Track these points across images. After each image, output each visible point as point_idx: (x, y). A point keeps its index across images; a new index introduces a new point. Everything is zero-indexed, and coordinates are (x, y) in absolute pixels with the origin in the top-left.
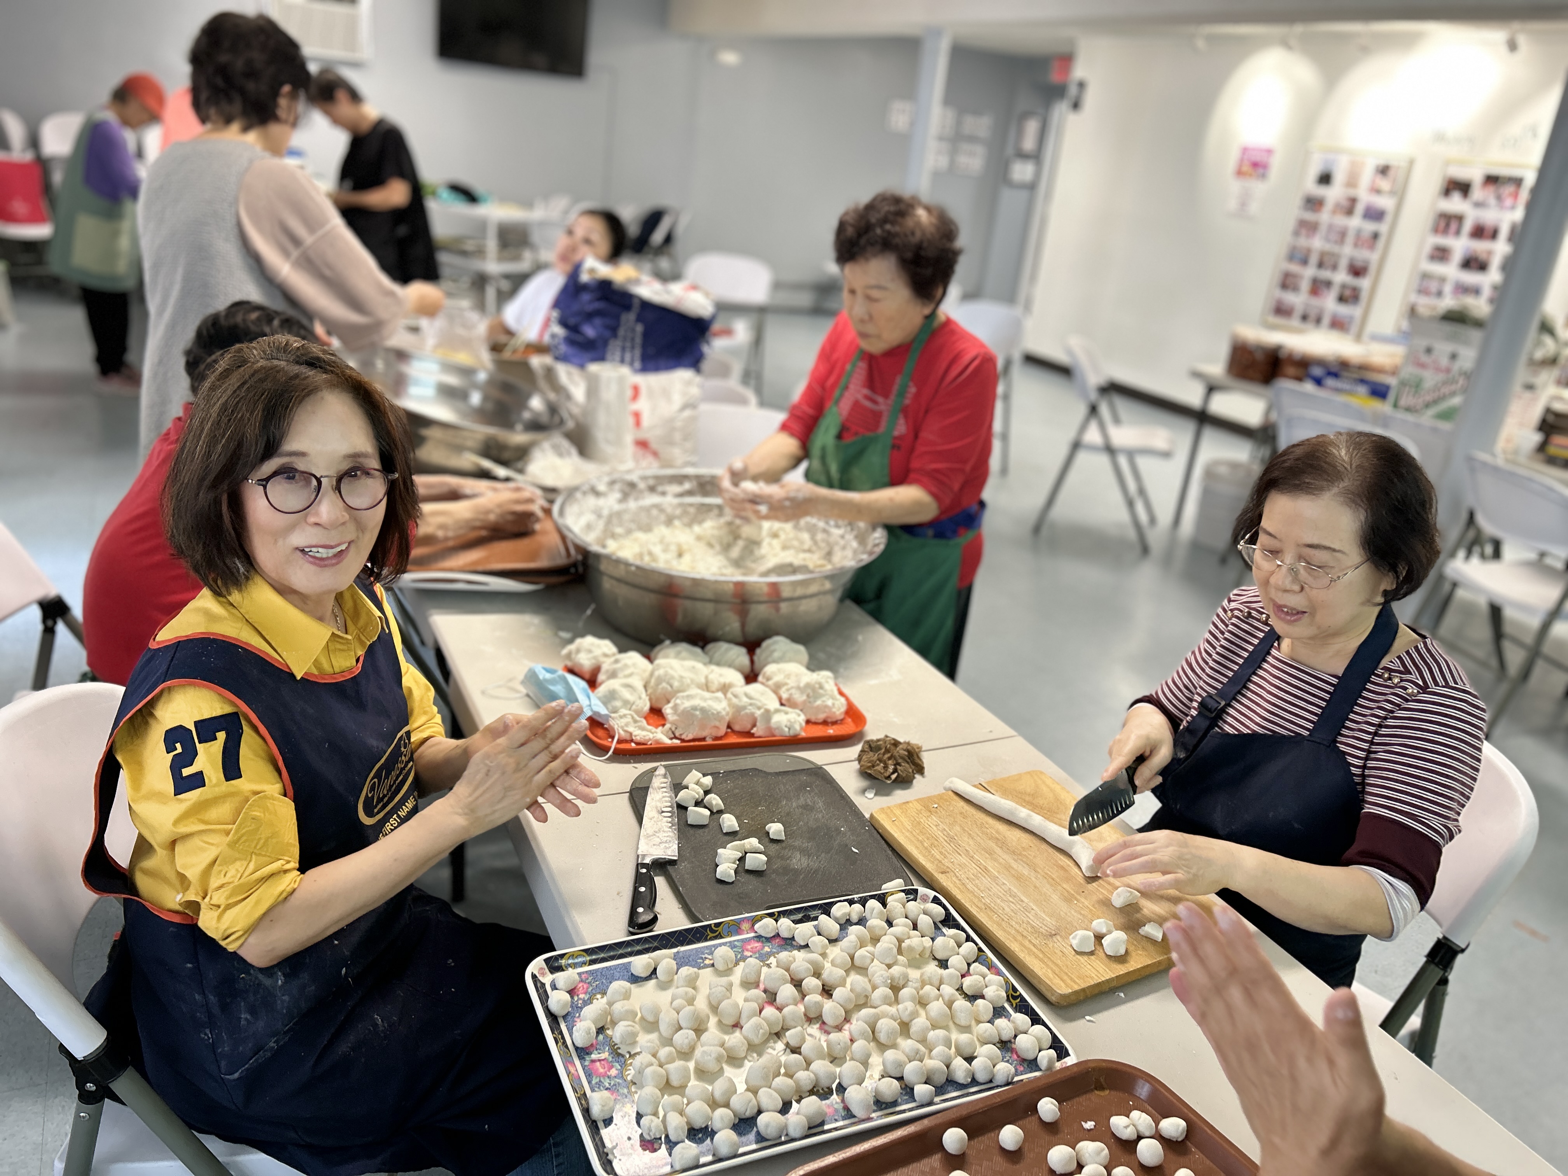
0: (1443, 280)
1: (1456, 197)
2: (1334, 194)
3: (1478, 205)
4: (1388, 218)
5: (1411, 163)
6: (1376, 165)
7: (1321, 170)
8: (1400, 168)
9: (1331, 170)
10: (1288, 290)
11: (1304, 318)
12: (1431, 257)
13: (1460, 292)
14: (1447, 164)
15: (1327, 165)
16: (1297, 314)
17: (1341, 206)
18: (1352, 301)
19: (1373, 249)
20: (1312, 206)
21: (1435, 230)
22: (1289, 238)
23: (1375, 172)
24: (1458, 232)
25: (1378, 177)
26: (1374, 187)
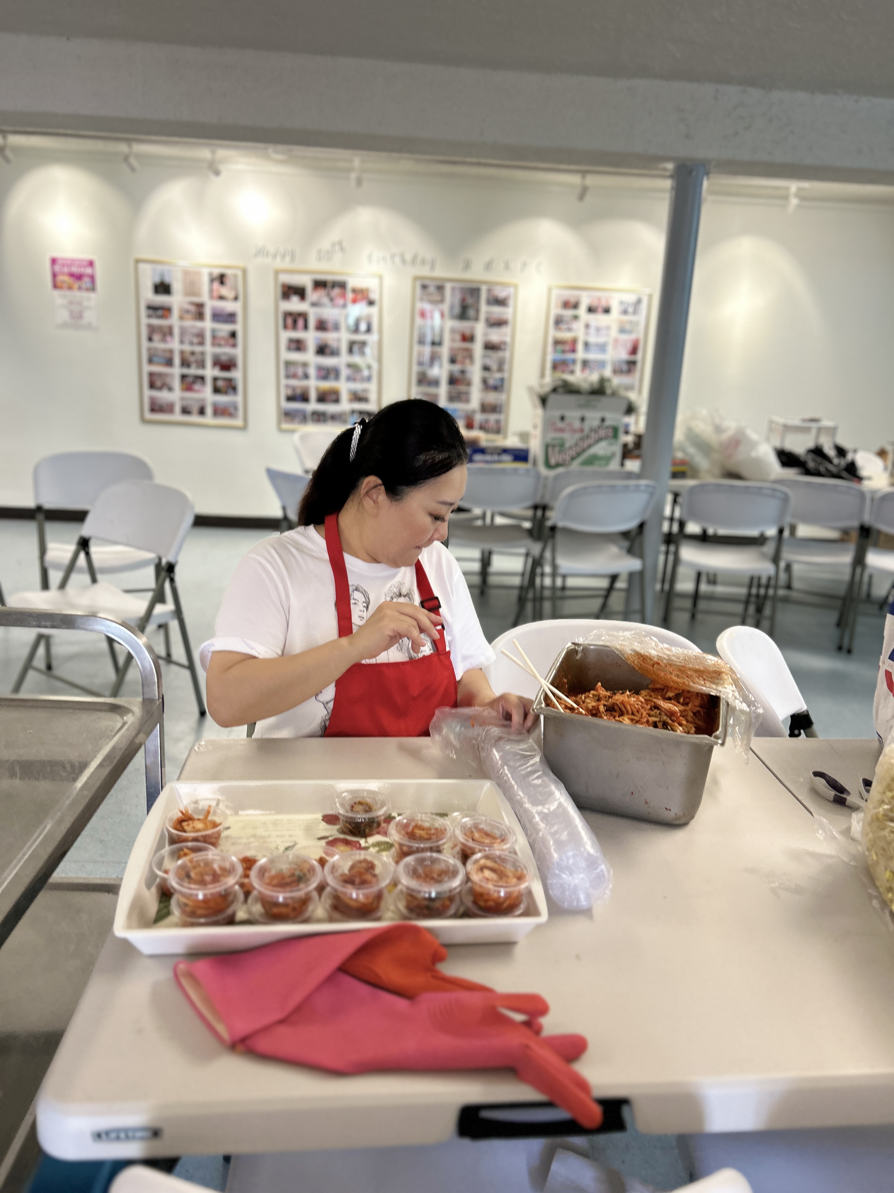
1: (295, 299)
2: (176, 301)
3: (314, 304)
4: (240, 318)
5: (244, 271)
6: (211, 274)
7: (157, 280)
8: (236, 276)
9: (167, 280)
10: (160, 388)
11: (185, 411)
12: (289, 349)
13: (323, 373)
14: (277, 273)
15: (162, 275)
16: (178, 409)
17: (187, 311)
18: (231, 391)
19: (234, 345)
20: (160, 313)
21: (285, 327)
22: (145, 343)
23: (212, 280)
24: (306, 327)
25: (216, 285)
26: (215, 294)
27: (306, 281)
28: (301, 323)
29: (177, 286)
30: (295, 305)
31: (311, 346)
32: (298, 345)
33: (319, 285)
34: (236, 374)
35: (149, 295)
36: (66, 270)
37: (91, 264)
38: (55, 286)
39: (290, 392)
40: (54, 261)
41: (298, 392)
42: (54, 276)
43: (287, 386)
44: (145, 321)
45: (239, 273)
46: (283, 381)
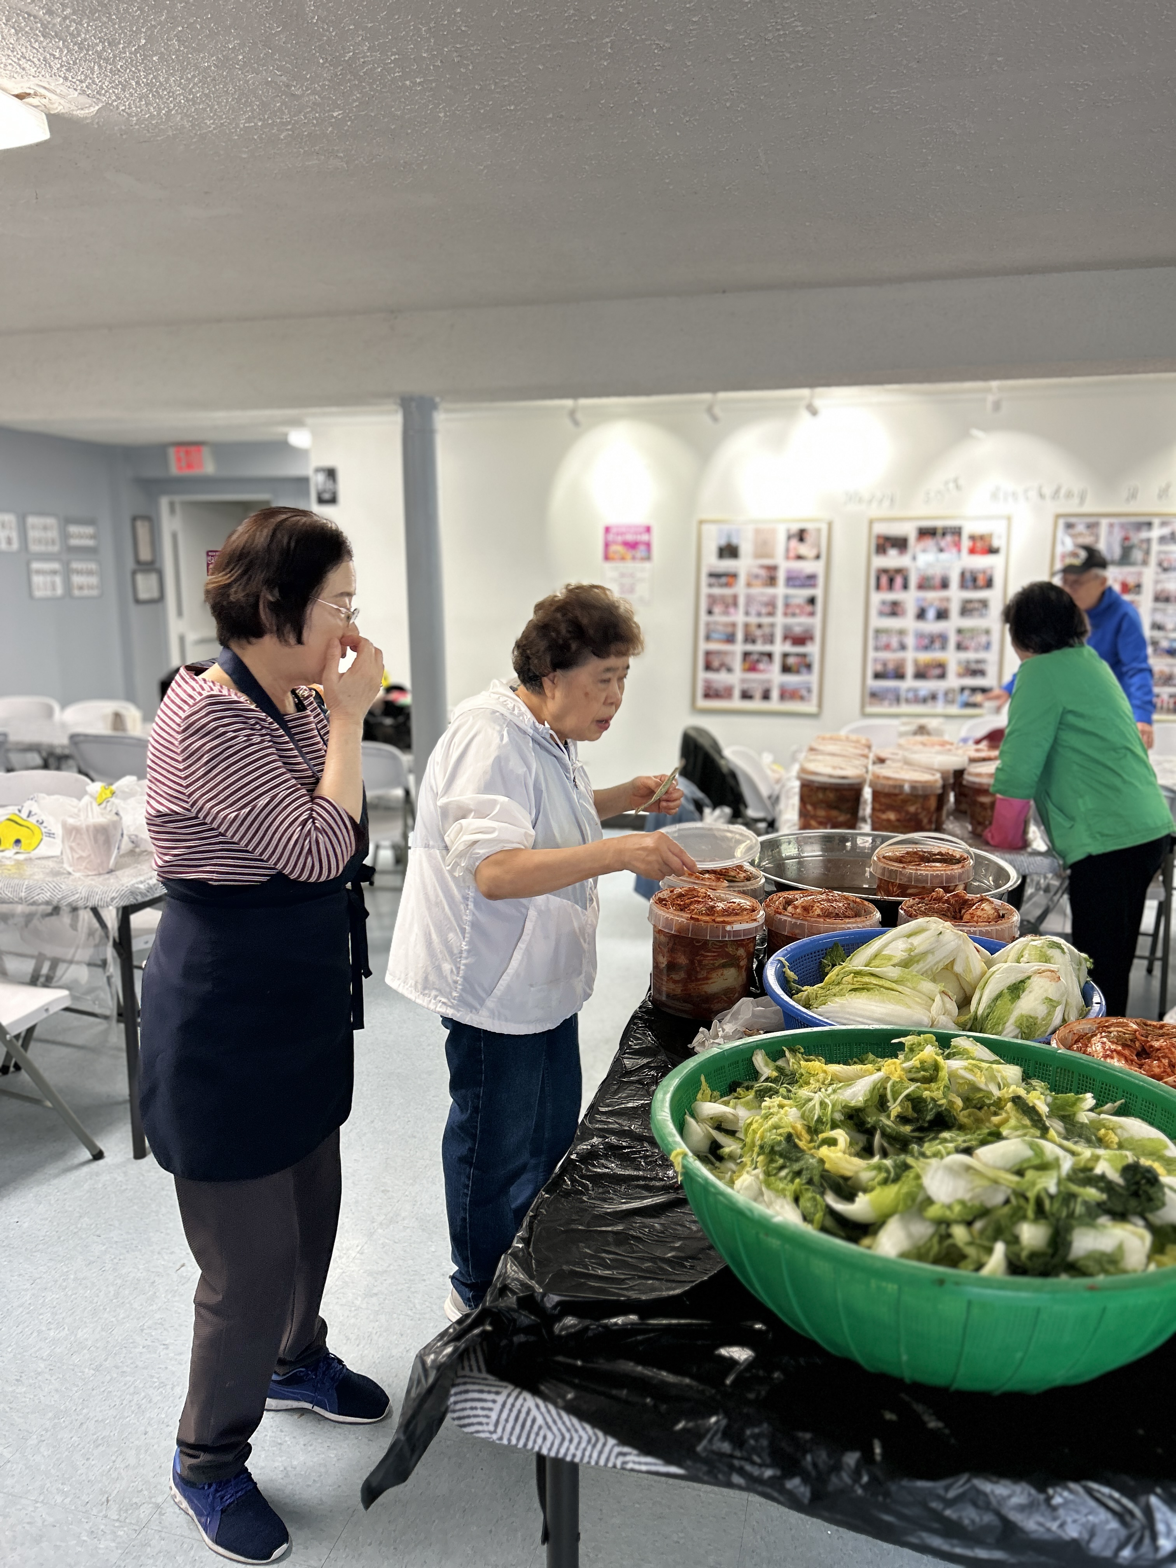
1: (893, 552)
2: (744, 565)
4: (821, 581)
5: (830, 525)
6: (788, 531)
7: (723, 542)
8: (819, 531)
9: (734, 541)
10: (717, 670)
11: (746, 695)
12: (881, 614)
13: (926, 641)
14: (871, 522)
15: (729, 536)
16: (737, 693)
17: (757, 576)
18: (804, 670)
19: (813, 614)
20: (724, 580)
21: (878, 587)
22: (704, 617)
23: (789, 538)
24: (905, 587)
25: (794, 543)
26: (792, 554)
27: (909, 530)
28: (899, 581)
29: (746, 548)
30: (892, 559)
31: (911, 610)
32: (894, 609)
33: (926, 533)
34: (812, 649)
35: (712, 561)
36: (620, 539)
37: (648, 529)
38: (607, 558)
39: (879, 668)
40: (607, 530)
41: (891, 666)
42: (607, 545)
43: (876, 660)
44: (705, 590)
45: (824, 527)
46: (872, 654)
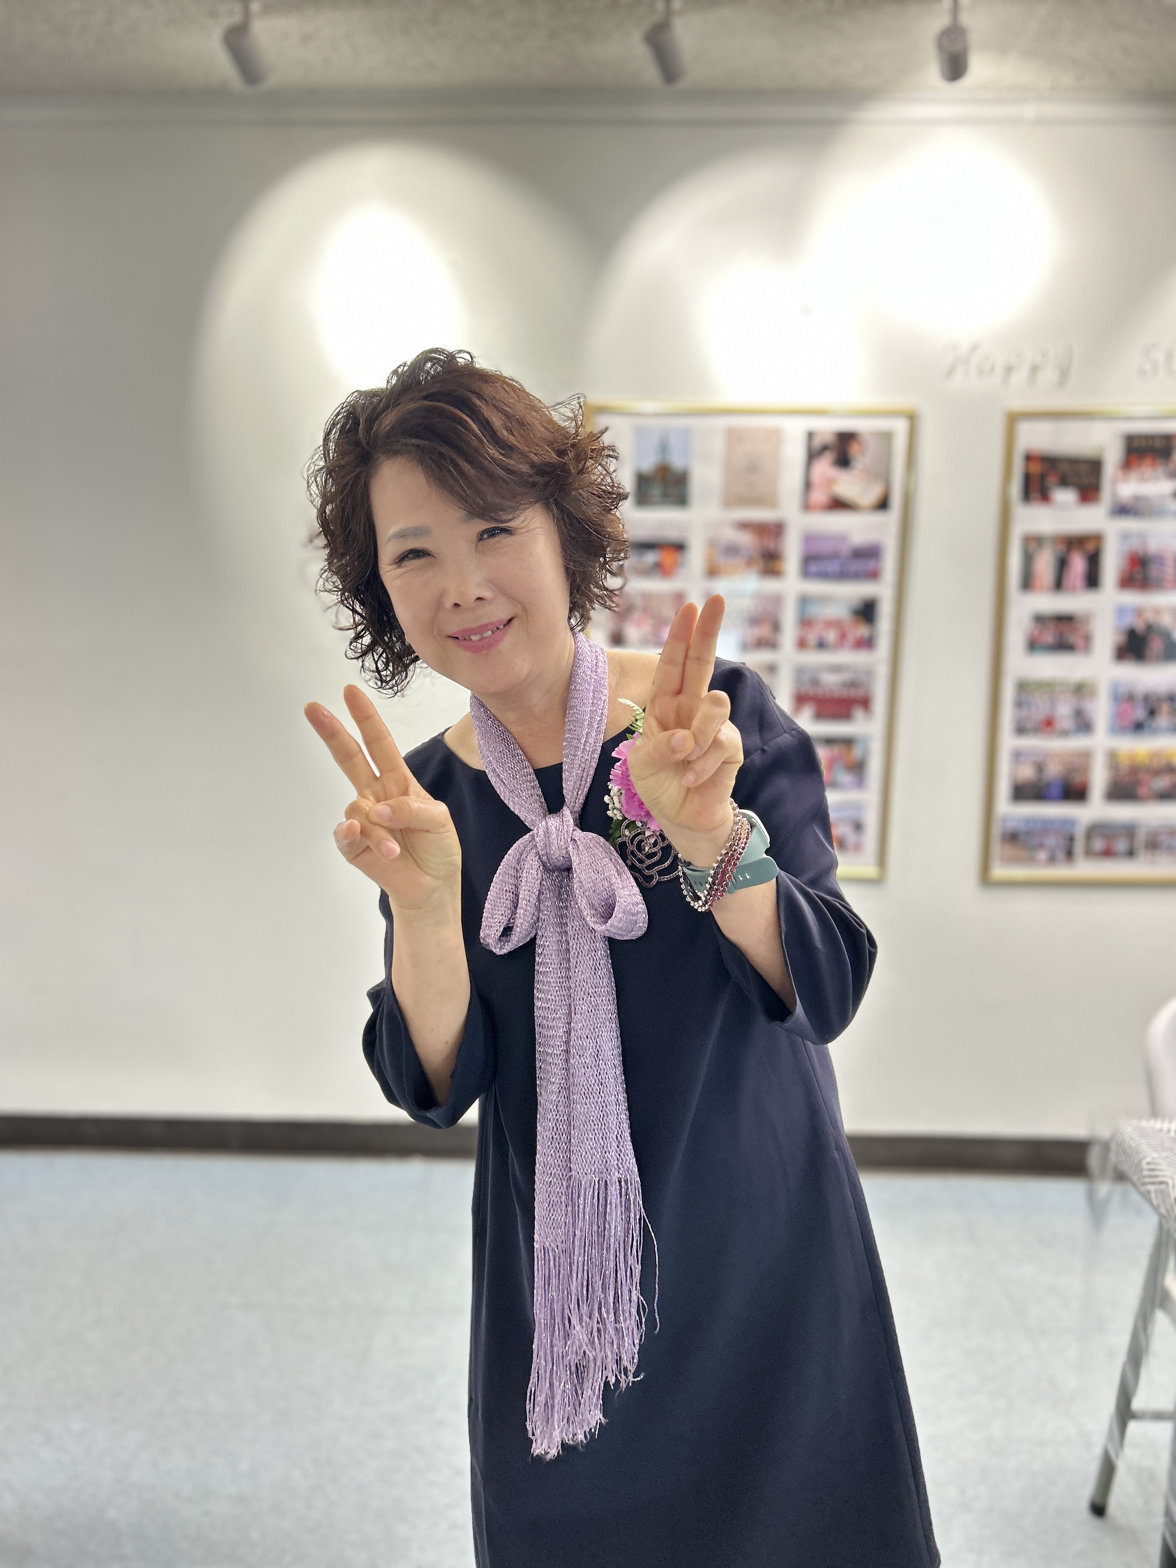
0: (1081, 690)
1: (1065, 497)
2: (701, 521)
3: (1122, 510)
4: (889, 564)
5: (913, 424)
6: (810, 435)
7: (648, 463)
8: (887, 437)
9: (677, 462)
12: (1033, 646)
13: (1138, 712)
14: (1013, 419)
15: (664, 447)
17: (732, 550)
19: (867, 643)
20: (651, 557)
23: (813, 455)
24: (1092, 580)
25: (824, 467)
26: (819, 496)
27: (1103, 442)
29: (706, 479)
30: (1062, 514)
31: (1105, 635)
32: (1063, 634)
33: (1145, 449)
34: (866, 727)
39: (1027, 773)
41: (1054, 770)
43: (1018, 755)
45: (900, 427)
46: (1008, 741)
